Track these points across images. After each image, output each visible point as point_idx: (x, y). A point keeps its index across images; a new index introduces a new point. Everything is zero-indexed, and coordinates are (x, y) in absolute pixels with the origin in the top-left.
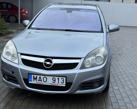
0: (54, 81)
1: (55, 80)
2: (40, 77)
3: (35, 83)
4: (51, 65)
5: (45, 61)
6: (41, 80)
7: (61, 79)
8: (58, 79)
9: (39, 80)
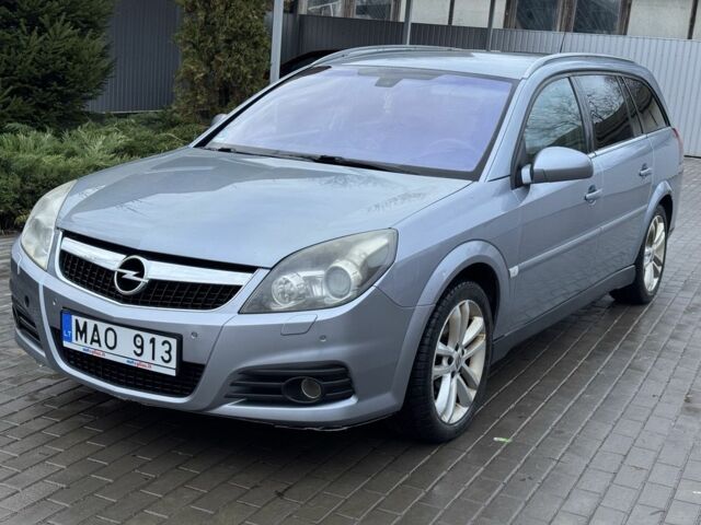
0: (139, 351)
1: (141, 347)
2: (96, 329)
3: (81, 349)
4: (139, 282)
5: (123, 267)
6: (98, 341)
7: (163, 344)
8: (153, 341)
9: (93, 340)
